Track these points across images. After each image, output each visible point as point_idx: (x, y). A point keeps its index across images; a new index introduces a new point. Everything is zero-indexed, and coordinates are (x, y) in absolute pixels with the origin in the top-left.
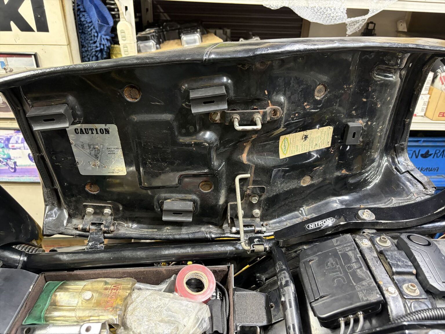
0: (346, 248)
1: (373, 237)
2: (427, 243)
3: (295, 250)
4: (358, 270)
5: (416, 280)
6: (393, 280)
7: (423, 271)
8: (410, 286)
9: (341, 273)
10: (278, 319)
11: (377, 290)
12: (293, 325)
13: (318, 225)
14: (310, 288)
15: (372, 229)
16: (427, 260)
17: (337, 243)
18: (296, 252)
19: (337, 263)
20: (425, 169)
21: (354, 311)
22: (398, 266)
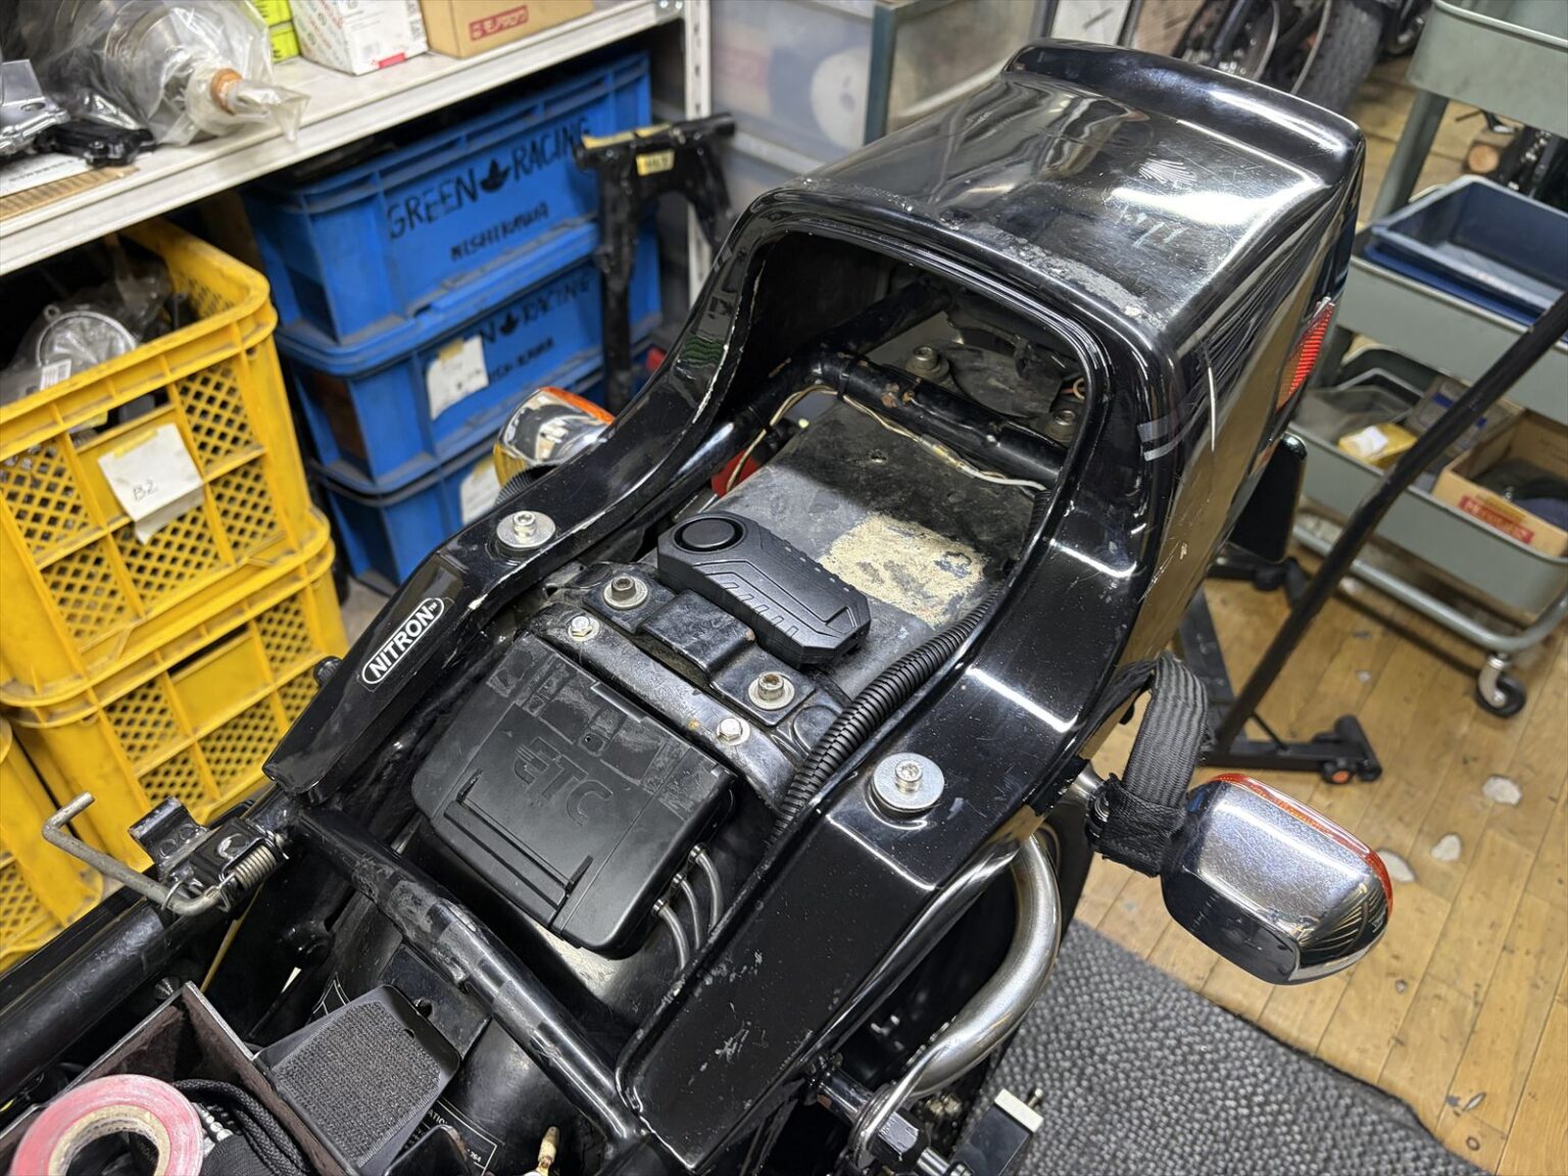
0: (544, 685)
1: (589, 594)
2: (730, 532)
4: (622, 734)
5: (764, 654)
6: (715, 695)
7: (769, 623)
8: (765, 686)
9: (582, 776)
10: (472, 1033)
11: (701, 758)
13: (399, 652)
14: (518, 882)
15: (565, 564)
16: (759, 582)
17: (506, 685)
19: (548, 750)
20: (514, 225)
21: (678, 860)
22: (705, 646)
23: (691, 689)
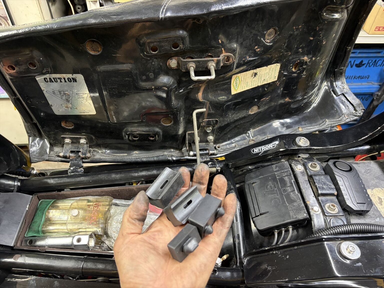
0: (283, 174)
1: (306, 162)
2: (349, 169)
3: (241, 170)
4: (292, 193)
5: (336, 200)
6: (318, 200)
7: (342, 194)
8: (331, 206)
9: (278, 195)
11: (304, 210)
12: (238, 235)
13: (261, 150)
14: (252, 206)
15: (306, 153)
16: (347, 184)
17: (276, 169)
18: (242, 171)
19: (275, 186)
20: (358, 77)
21: (286, 225)
22: (323, 189)
23: (313, 195)
